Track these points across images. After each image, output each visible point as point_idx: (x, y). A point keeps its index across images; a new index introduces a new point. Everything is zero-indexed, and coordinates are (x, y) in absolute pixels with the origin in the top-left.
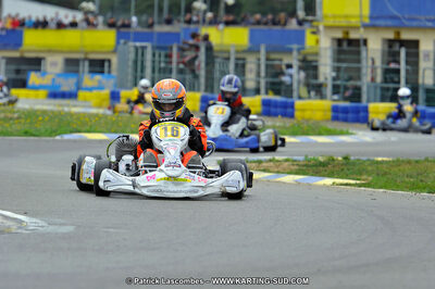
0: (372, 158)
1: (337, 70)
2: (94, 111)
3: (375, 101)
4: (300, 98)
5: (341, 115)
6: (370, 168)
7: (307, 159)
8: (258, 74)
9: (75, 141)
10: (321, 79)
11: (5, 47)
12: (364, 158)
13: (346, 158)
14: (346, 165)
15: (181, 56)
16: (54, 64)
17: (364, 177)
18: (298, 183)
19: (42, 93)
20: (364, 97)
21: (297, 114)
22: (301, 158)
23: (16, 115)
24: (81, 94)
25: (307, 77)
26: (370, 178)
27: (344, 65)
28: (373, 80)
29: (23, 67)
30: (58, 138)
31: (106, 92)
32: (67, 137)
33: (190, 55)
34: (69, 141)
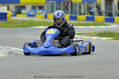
0: (116, 32)
1: (106, 8)
2: (40, 20)
3: (116, 16)
4: (96, 16)
5: (107, 20)
6: (116, 35)
7: (99, 32)
8: (85, 9)
9: (35, 29)
10: (102, 11)
11: (15, 3)
12: (114, 32)
13: (109, 32)
14: (109, 34)
15: (64, 5)
16: (29, 7)
17: (114, 37)
18: (97, 39)
19: (26, 15)
20: (113, 15)
21: (96, 20)
22: (97, 32)
23: (19, 22)
24: (37, 15)
25: (98, 10)
26: (116, 37)
27: (108, 7)
28: (116, 11)
29: (20, 8)
30: (31, 28)
31: (43, 15)
32: (33, 27)
33: (66, 4)
34: (34, 29)
